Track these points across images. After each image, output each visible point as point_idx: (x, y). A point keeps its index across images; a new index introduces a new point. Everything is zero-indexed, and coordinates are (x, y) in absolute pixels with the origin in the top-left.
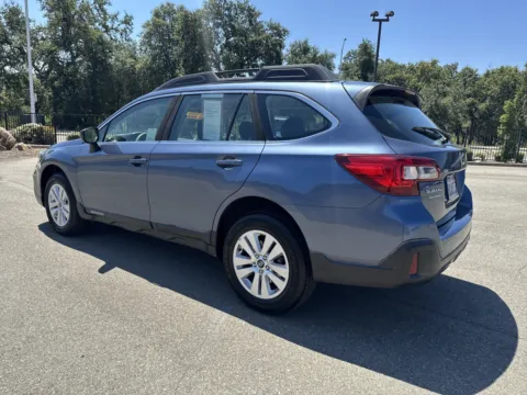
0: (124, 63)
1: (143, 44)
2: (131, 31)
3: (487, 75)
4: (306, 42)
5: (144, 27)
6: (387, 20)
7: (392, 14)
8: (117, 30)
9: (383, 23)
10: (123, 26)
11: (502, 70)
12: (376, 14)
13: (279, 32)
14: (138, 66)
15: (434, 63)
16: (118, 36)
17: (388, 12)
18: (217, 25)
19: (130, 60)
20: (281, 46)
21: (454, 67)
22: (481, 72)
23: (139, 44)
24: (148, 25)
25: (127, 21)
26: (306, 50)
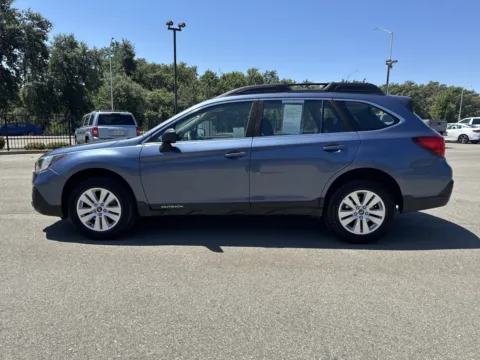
3: (224, 78)
4: (72, 37)
6: (180, 30)
7: (184, 25)
9: (177, 32)
11: (234, 75)
12: (170, 24)
13: (44, 25)
15: (183, 66)
17: (181, 22)
20: (44, 38)
26: (72, 44)
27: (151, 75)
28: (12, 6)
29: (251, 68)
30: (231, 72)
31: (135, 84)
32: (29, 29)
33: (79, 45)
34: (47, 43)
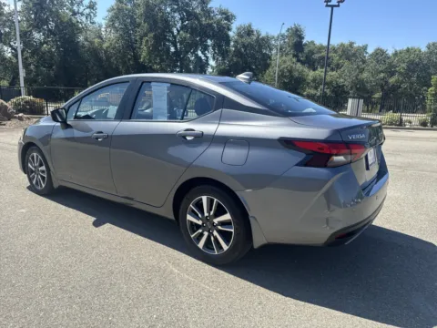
0: (92, 43)
1: (107, 26)
2: (95, 16)
3: (396, 54)
4: (250, 26)
5: (109, 11)
6: (338, 6)
8: (82, 14)
9: (335, 8)
10: (87, 11)
11: (408, 50)
13: (228, 17)
14: (105, 45)
15: (351, 44)
16: (84, 19)
18: (173, 11)
19: (97, 40)
20: (229, 29)
21: (365, 48)
22: (390, 52)
23: (104, 26)
24: (112, 9)
25: (92, 6)
26: (249, 32)
27: (316, 56)
28: (209, 6)
29: (431, 42)
30: (405, 48)
31: (299, 64)
32: (218, 23)
33: (255, 33)
34: (231, 34)
